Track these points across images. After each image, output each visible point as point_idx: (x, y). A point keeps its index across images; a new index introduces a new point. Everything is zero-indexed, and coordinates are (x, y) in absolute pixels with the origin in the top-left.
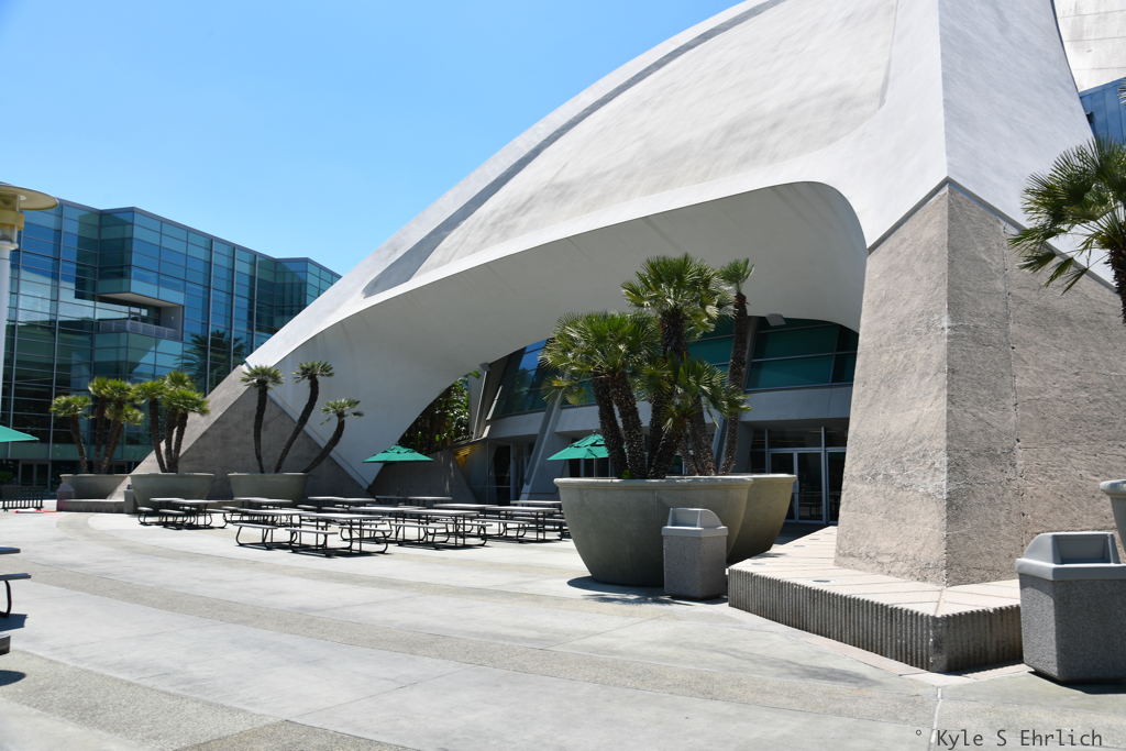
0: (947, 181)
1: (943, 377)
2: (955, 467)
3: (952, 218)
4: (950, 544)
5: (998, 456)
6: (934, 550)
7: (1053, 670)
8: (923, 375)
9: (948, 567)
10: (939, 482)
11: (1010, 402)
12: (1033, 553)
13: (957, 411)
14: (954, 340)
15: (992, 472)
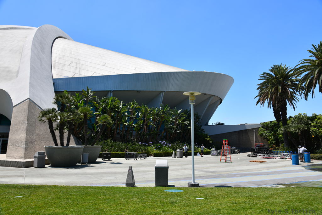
0: (29, 98)
1: (25, 131)
2: (26, 144)
3: (29, 105)
4: (25, 154)
5: (32, 142)
6: (23, 155)
7: (37, 167)
8: (22, 130)
9: (24, 157)
10: (24, 146)
11: (35, 135)
12: (36, 154)
13: (27, 136)
14: (28, 125)
15: (31, 145)
